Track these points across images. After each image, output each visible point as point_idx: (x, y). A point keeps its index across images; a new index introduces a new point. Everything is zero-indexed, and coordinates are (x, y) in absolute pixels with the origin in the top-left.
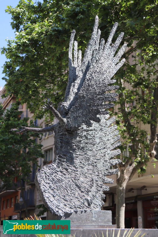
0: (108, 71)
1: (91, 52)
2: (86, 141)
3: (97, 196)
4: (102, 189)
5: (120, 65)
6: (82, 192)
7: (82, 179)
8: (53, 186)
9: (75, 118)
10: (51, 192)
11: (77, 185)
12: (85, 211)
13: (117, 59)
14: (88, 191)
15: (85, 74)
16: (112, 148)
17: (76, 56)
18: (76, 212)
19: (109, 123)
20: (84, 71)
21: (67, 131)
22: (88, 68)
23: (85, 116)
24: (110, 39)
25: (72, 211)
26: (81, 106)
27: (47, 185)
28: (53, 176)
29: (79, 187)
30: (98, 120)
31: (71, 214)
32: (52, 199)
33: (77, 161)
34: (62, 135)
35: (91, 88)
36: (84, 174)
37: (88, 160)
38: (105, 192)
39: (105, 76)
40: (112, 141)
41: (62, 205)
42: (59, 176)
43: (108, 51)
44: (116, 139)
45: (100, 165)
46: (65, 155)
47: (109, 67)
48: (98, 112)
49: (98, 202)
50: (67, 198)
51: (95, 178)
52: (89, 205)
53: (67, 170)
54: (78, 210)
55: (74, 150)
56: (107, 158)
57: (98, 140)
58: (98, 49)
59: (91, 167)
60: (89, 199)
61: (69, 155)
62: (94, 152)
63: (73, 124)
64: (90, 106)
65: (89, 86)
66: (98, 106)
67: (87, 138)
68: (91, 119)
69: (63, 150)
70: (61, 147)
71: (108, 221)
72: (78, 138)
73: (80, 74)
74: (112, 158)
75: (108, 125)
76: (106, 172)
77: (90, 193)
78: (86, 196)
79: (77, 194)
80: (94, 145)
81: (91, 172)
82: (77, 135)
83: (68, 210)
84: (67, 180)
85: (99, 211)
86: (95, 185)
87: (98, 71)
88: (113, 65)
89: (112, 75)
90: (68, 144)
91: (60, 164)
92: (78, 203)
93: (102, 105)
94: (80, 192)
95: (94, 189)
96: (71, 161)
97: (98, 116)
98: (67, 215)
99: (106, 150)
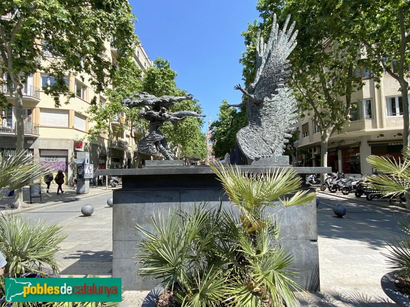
0: (283, 54)
1: (272, 42)
2: (270, 109)
3: (279, 146)
4: (282, 142)
5: (293, 47)
6: (268, 144)
7: (267, 135)
8: (247, 141)
9: (260, 94)
10: (246, 144)
11: (264, 140)
12: (270, 156)
13: (290, 44)
14: (272, 143)
15: (267, 60)
16: (291, 112)
17: (262, 48)
18: (263, 157)
19: (288, 94)
20: (266, 58)
21: (255, 103)
22: (269, 55)
23: (267, 91)
24: (285, 29)
25: (260, 156)
26: (264, 85)
27: (243, 141)
28: (247, 135)
29: (265, 141)
30: (277, 93)
31: (259, 158)
32: (247, 149)
33: (264, 124)
34: (252, 107)
35: (270, 70)
36: (269, 132)
37: (272, 122)
38: (285, 144)
39: (281, 58)
40: (291, 107)
41: (253, 153)
42: (251, 134)
43: (283, 38)
44: (294, 105)
45: (281, 125)
46: (255, 121)
47: (284, 51)
48: (277, 87)
49: (280, 151)
50: (257, 148)
51: (277, 134)
52: (273, 152)
53: (256, 130)
54: (265, 155)
55: (261, 116)
56: (287, 120)
57: (279, 108)
58: (277, 39)
59: (274, 127)
60: (273, 148)
61: (257, 120)
62: (276, 117)
63: (258, 99)
64: (270, 83)
65: (269, 68)
66: (276, 82)
67: (270, 107)
68: (271, 93)
69: (253, 117)
70: (252, 115)
71: (287, 162)
72: (264, 108)
73: (264, 61)
74: (291, 120)
75: (287, 96)
76: (286, 130)
77: (273, 145)
78: (270, 146)
79: (264, 145)
80: (276, 111)
81: (274, 130)
82: (263, 106)
83: (257, 156)
84: (256, 137)
85: (280, 156)
86: (277, 139)
87: (275, 55)
88: (287, 48)
89: (287, 57)
90: (257, 112)
91: (252, 126)
92: (264, 151)
93: (279, 81)
94: (266, 144)
95: (276, 142)
96: (259, 124)
97: (276, 90)
98: (257, 159)
99: (285, 114)
